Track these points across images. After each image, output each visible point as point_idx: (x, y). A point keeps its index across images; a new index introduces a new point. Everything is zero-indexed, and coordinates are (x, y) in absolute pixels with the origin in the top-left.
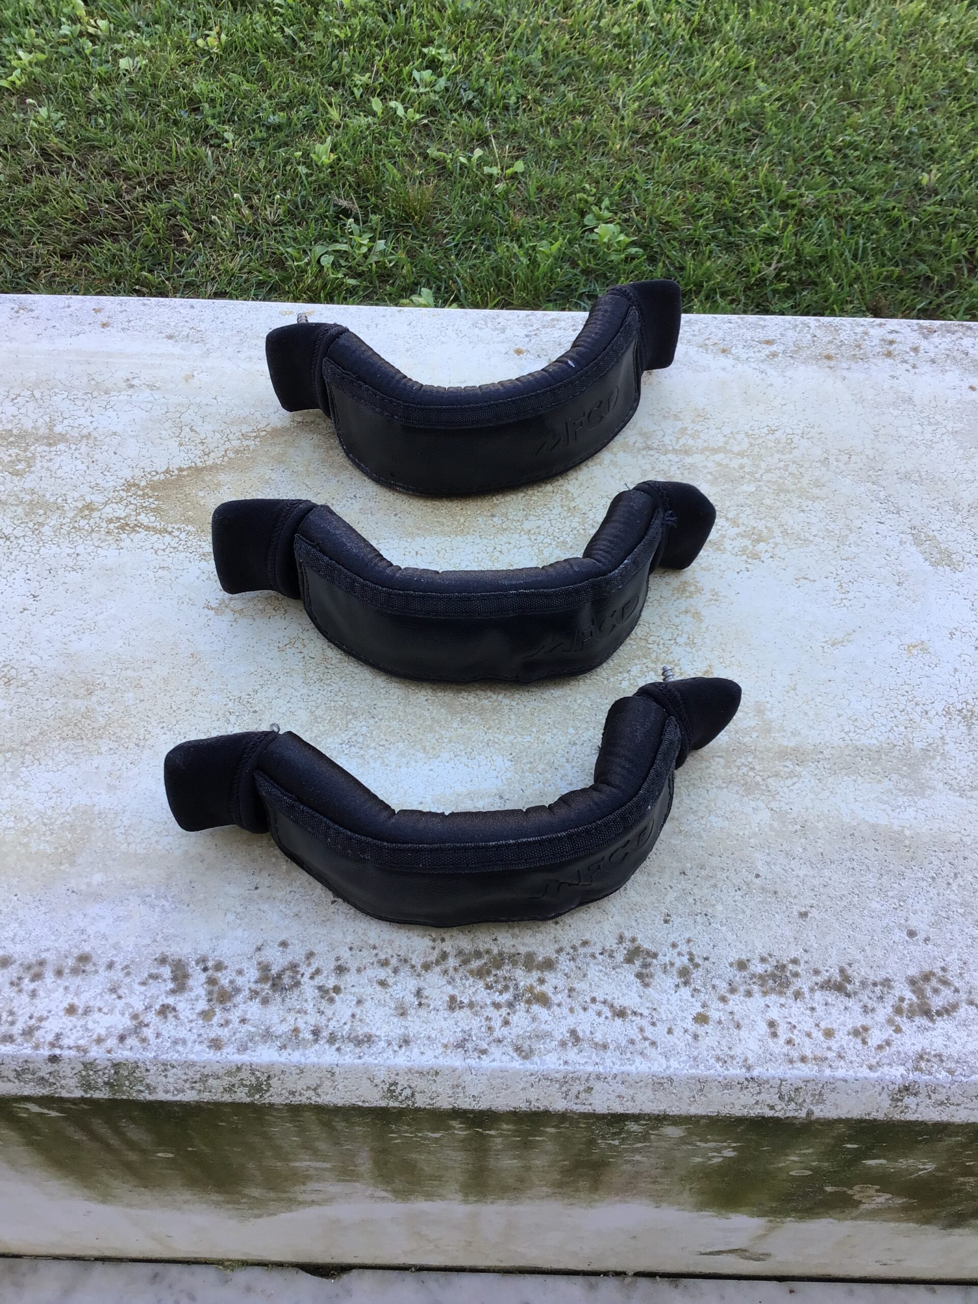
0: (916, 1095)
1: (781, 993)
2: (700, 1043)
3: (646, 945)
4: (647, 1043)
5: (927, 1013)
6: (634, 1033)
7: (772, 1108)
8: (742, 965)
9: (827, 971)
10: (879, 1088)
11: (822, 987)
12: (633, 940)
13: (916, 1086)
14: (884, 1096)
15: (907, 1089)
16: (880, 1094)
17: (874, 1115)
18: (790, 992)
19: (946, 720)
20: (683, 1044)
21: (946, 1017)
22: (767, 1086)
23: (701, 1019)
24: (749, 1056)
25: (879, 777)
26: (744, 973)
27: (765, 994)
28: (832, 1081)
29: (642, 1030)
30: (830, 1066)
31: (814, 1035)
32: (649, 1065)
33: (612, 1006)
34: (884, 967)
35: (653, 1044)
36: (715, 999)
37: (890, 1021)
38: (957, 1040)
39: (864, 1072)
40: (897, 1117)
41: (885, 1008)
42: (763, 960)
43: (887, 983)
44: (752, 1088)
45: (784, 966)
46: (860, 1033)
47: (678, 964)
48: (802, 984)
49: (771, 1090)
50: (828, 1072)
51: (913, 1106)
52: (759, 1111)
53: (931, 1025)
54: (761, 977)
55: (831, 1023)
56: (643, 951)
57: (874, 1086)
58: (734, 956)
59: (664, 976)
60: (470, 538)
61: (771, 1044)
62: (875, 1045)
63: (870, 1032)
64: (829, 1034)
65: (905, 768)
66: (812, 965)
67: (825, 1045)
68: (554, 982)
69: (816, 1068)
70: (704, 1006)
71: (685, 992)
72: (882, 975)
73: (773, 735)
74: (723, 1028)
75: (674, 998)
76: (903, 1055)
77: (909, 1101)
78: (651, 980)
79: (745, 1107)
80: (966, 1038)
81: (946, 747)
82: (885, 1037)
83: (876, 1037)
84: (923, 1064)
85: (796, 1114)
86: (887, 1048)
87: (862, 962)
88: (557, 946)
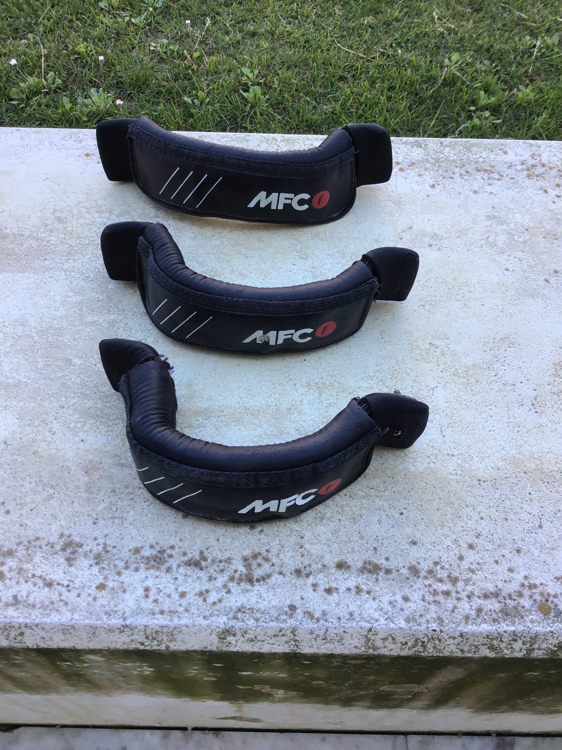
0: (234, 635)
1: (158, 568)
2: (96, 603)
3: (77, 539)
4: (62, 603)
5: (250, 581)
6: (55, 597)
7: (142, 644)
8: (137, 551)
9: (192, 553)
10: (209, 631)
11: (186, 564)
12: (70, 536)
13: (234, 629)
14: (214, 636)
15: (228, 631)
16: (211, 634)
17: (209, 648)
18: (164, 568)
19: (306, 389)
20: (85, 604)
21: (262, 582)
22: (137, 630)
23: (101, 587)
24: (127, 611)
25: (255, 427)
26: (137, 556)
27: (147, 569)
28: (178, 626)
29: (60, 595)
30: (179, 617)
31: (173, 596)
32: (60, 617)
33: (45, 579)
34: (229, 550)
35: (66, 604)
36: (114, 572)
37: (225, 586)
38: (266, 599)
39: (201, 621)
40: (225, 649)
41: (223, 577)
42: (152, 547)
43: (229, 561)
44: (127, 631)
45: (164, 551)
46: (203, 594)
47: (95, 551)
48: (173, 563)
49: (140, 633)
50: (176, 621)
51: (234, 642)
52: (134, 646)
53: (251, 588)
54: (148, 558)
55: (186, 588)
56: (74, 543)
57: (206, 630)
58: (133, 545)
59: (84, 559)
60: (27, 274)
61: (144, 603)
62: (211, 602)
63: (210, 593)
64: (183, 595)
65: (273, 421)
66: (183, 550)
67: (178, 603)
68: (11, 564)
69: (169, 618)
70: (106, 578)
71: (95, 569)
72: (228, 555)
73: (194, 400)
74: (114, 593)
75: (87, 573)
76: (228, 609)
77: (230, 639)
78: (75, 562)
79: (124, 643)
80: (271, 597)
81: (303, 407)
82: (219, 596)
83: (213, 597)
84: (239, 615)
85: (159, 648)
86: (219, 604)
87: (216, 547)
88: (18, 541)
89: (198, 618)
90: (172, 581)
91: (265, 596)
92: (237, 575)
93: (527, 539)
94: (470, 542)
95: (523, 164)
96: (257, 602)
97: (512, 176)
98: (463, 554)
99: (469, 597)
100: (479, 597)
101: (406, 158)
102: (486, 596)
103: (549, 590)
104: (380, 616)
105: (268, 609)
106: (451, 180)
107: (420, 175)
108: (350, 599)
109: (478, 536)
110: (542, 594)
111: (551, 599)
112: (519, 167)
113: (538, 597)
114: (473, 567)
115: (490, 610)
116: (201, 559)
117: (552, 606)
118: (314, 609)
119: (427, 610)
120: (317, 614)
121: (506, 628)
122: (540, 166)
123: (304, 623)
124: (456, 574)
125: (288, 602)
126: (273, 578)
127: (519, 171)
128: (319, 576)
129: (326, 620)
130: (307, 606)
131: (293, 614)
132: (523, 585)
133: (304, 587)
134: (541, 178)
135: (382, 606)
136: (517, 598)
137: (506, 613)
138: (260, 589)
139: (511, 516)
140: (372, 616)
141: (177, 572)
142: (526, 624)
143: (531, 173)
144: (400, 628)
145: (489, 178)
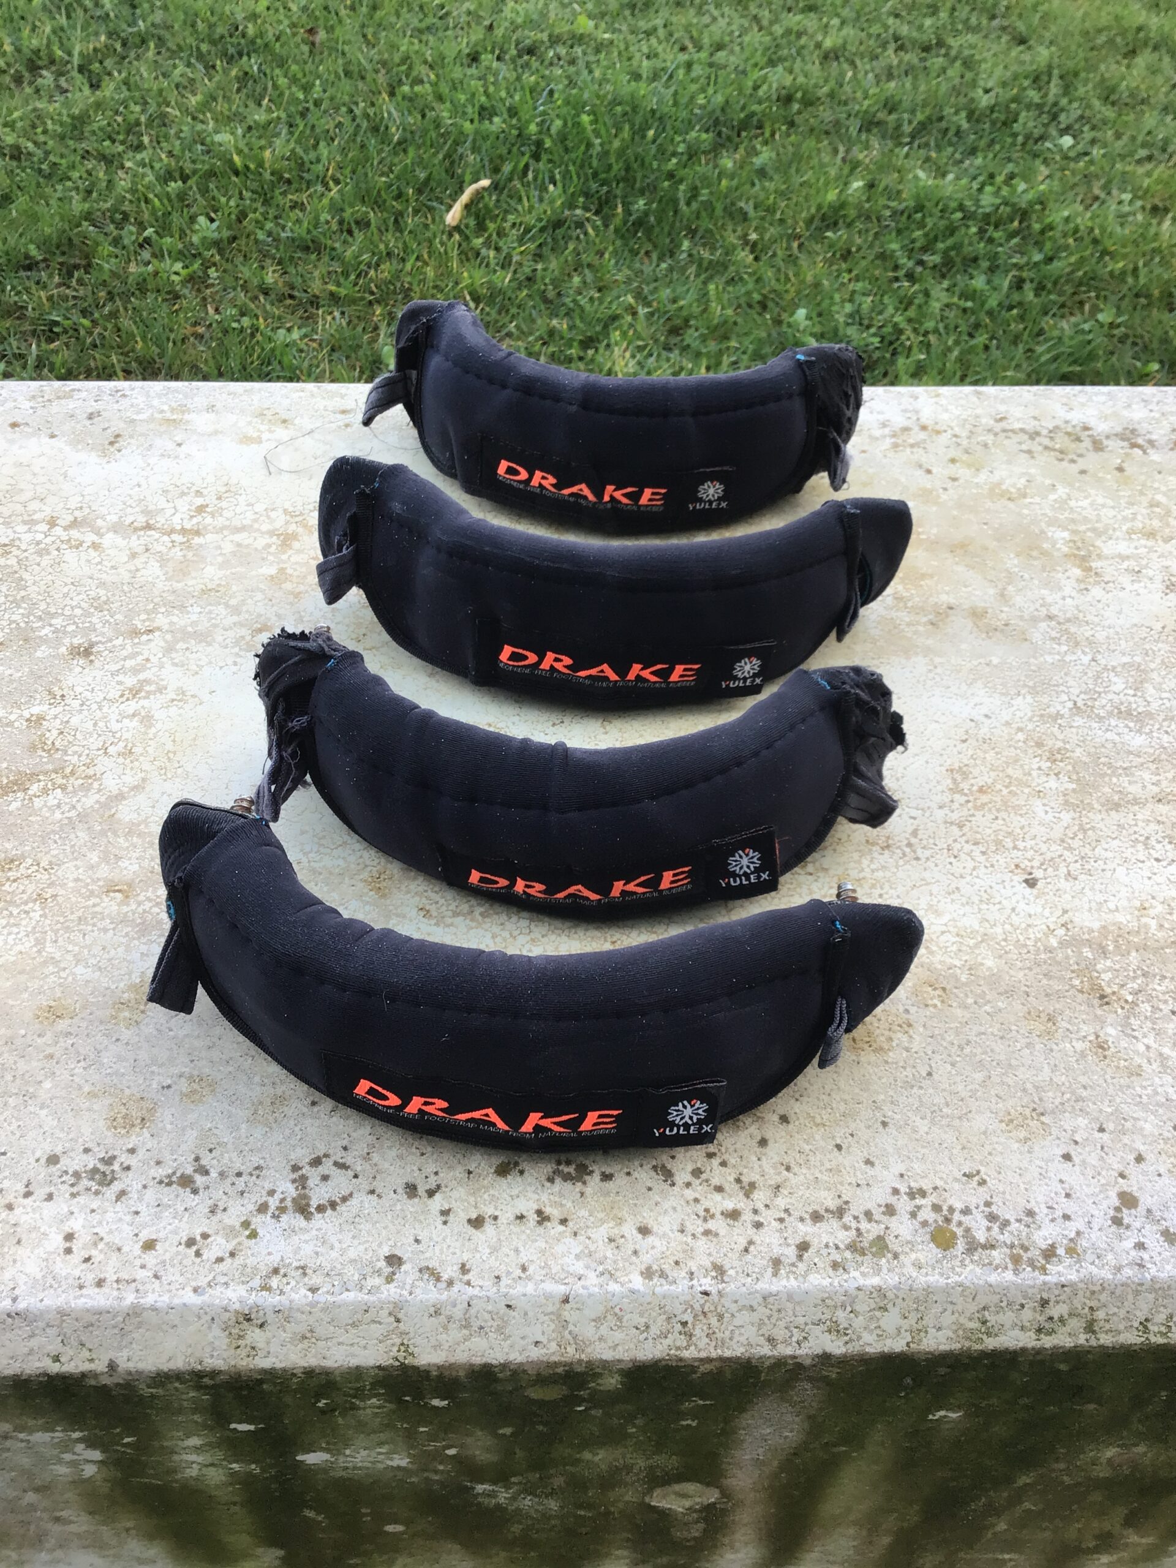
89: (181, 1292)
90: (128, 1218)
91: (333, 1239)
92: (273, 1203)
93: (902, 1100)
96: (317, 1253)
99: (781, 1220)
100: (802, 1220)
102: (816, 1217)
103: (951, 1202)
104: (587, 1267)
105: (339, 1266)
108: (524, 1237)
110: (936, 1208)
111: (957, 1217)
113: (927, 1214)
115: (827, 1246)
116: (195, 1171)
117: (959, 1232)
118: (442, 1262)
119: (689, 1252)
120: (449, 1271)
121: (861, 1282)
122: (916, 429)
123: (418, 1291)
124: (752, 1175)
125: (386, 1251)
126: (354, 1202)
128: (455, 1194)
129: (468, 1283)
130: (427, 1255)
131: (394, 1273)
132: (896, 1192)
133: (422, 1218)
134: (920, 449)
135: (592, 1248)
136: (884, 1218)
137: (860, 1250)
138: (325, 1226)
140: (571, 1269)
141: (141, 1199)
142: (905, 1271)
143: (900, 441)
144: (633, 1292)
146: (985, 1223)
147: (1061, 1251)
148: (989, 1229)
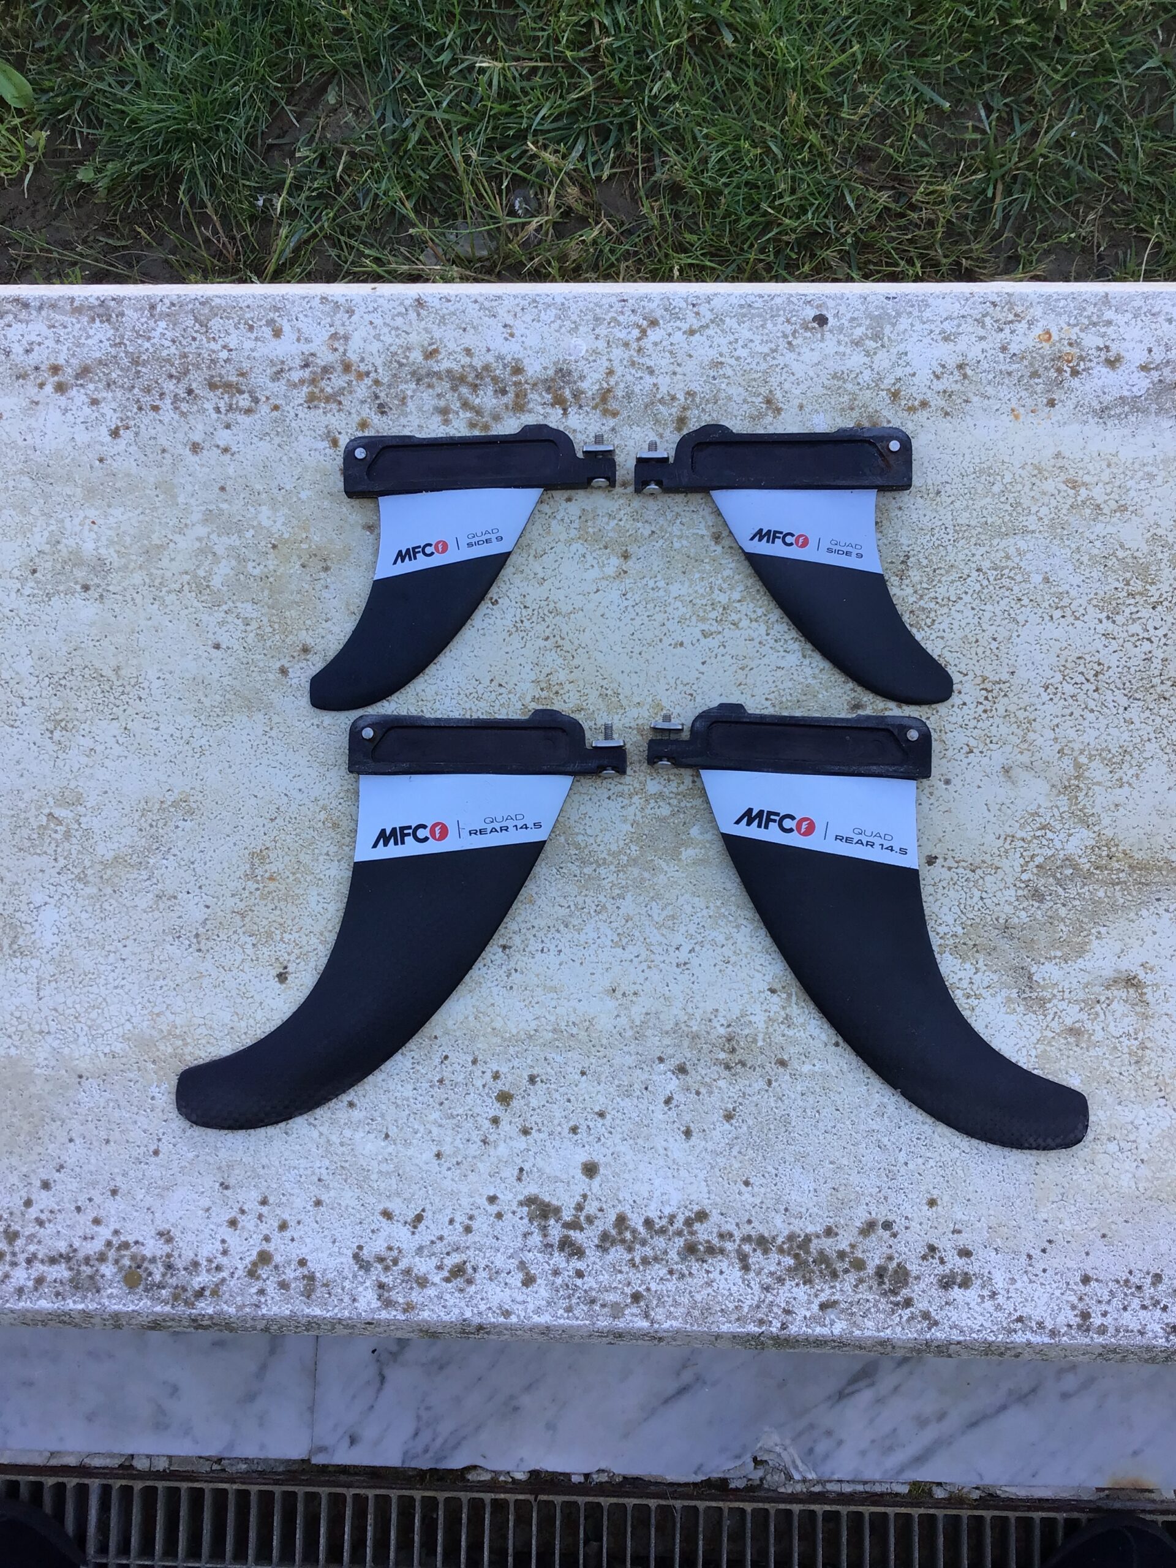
93: (131, 1173)
94: (45, 1177)
95: (306, 365)
97: (278, 402)
98: (33, 1197)
99: (29, 1261)
100: (42, 1262)
101: (74, 355)
102: (53, 1261)
103: (145, 1252)
106: (152, 414)
107: (95, 402)
109: (60, 1168)
110: (133, 1258)
111: (145, 1265)
112: (296, 376)
113: (126, 1262)
114: (43, 1217)
115: (55, 1281)
117: (144, 1275)
121: (71, 1306)
122: (339, 369)
124: (16, 1227)
127: (295, 386)
132: (109, 1244)
134: (334, 406)
136: (97, 1263)
137: (76, 1285)
139: (116, 1135)
142: (102, 1300)
143: (316, 390)
145: (230, 408)
146: (162, 1269)
147: (207, 1293)
148: (164, 1275)
